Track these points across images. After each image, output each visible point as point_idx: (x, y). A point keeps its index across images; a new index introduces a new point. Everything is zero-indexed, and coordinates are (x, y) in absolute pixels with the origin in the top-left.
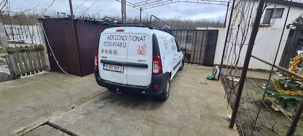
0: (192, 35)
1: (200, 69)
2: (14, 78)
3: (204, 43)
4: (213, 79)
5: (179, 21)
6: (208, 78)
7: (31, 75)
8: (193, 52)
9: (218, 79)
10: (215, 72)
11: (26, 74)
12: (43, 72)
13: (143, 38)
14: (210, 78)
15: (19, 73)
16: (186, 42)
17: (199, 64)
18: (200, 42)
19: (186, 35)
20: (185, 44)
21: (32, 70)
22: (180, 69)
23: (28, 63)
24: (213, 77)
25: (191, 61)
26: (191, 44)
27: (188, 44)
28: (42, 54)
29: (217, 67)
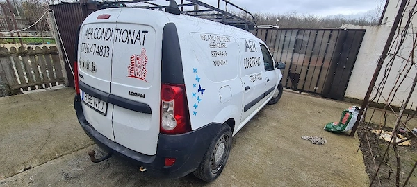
0: (305, 39)
1: (315, 104)
2: (10, 94)
3: (329, 55)
4: (340, 133)
5: (293, 19)
6: (327, 130)
7: (38, 91)
8: (304, 70)
9: (352, 135)
10: (345, 119)
11: (29, 88)
12: (58, 87)
13: (142, 35)
14: (332, 130)
15: (17, 87)
16: (294, 52)
17: (314, 93)
18: (322, 53)
19: (293, 39)
20: (290, 55)
21: (39, 83)
22: (273, 101)
23: (33, 73)
24: (339, 129)
25: (300, 87)
26: (302, 56)
27: (296, 55)
28: (56, 61)
29: (352, 109)
